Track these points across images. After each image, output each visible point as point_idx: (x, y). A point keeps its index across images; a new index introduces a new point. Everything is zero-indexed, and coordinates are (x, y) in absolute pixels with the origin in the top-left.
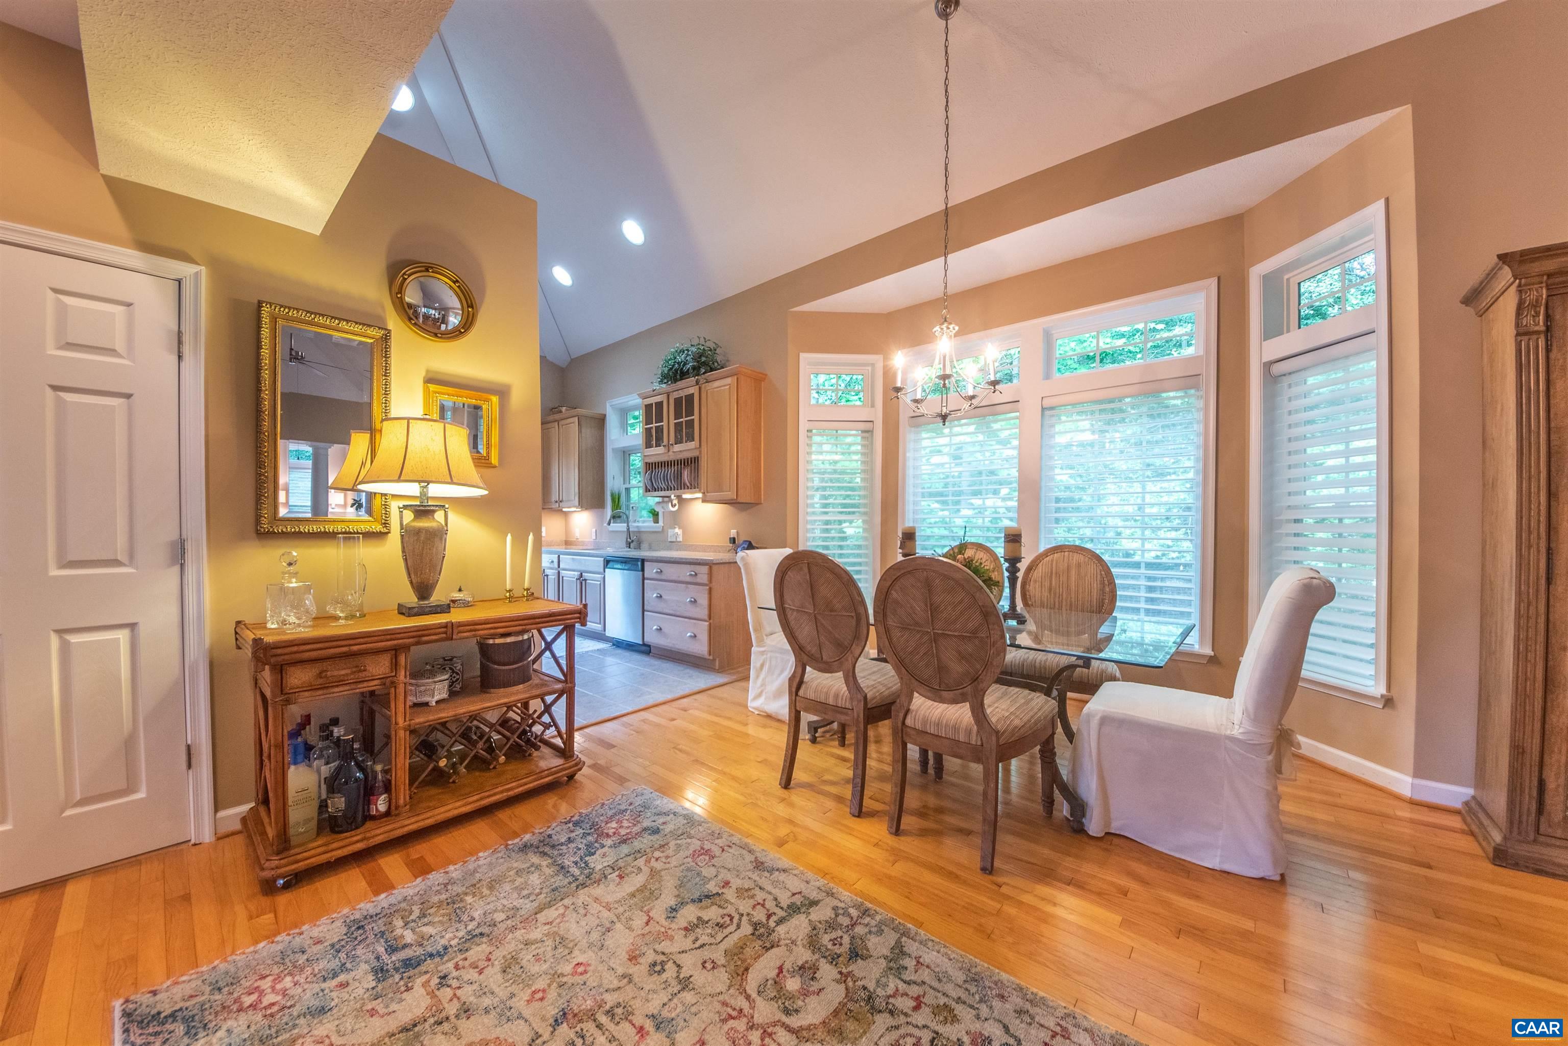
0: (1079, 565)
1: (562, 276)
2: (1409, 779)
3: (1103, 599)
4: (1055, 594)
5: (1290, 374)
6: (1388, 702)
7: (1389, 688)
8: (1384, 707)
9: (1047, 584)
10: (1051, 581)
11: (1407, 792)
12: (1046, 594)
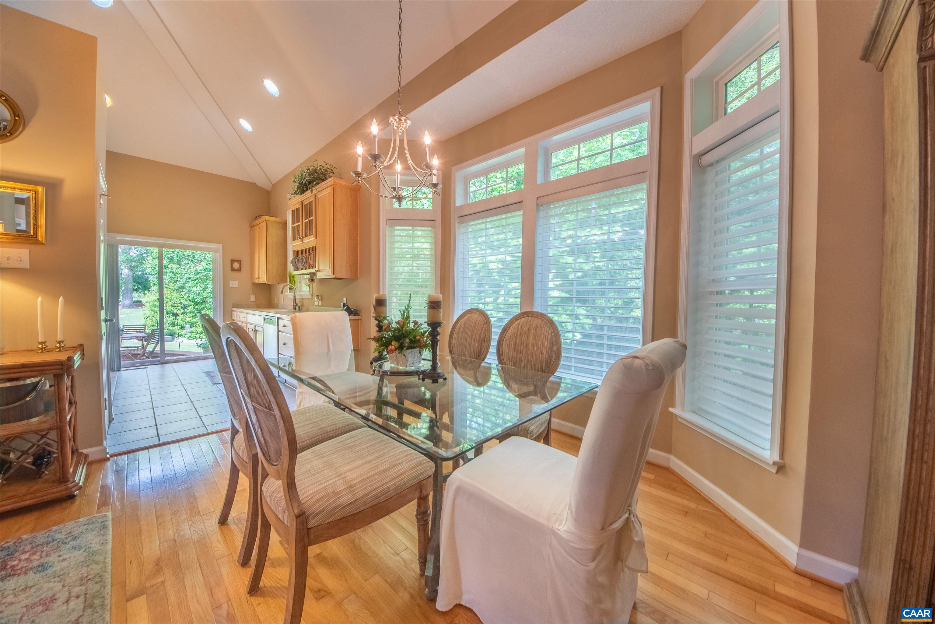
0: (536, 328)
1: (245, 124)
2: (795, 548)
3: (551, 357)
4: (518, 351)
5: (717, 162)
6: (781, 468)
7: (782, 456)
8: (777, 472)
9: (513, 343)
10: (516, 340)
11: (793, 561)
12: (512, 350)
